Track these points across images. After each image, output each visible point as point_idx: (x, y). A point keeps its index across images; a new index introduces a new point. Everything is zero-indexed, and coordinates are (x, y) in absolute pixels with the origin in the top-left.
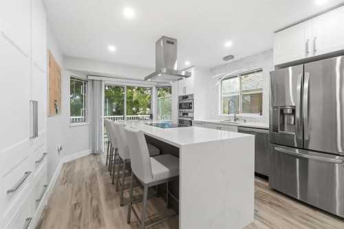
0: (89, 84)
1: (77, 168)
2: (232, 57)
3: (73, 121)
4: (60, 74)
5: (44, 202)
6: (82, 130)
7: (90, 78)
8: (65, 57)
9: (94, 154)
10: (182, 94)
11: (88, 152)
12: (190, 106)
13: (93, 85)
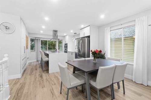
0: (36, 40)
1: (32, 64)
2: (76, 33)
3: (31, 51)
4: (28, 38)
5: (25, 67)
6: (34, 54)
7: (36, 38)
8: (29, 33)
9: (37, 61)
10: (65, 43)
11: (36, 60)
12: (67, 47)
13: (37, 41)
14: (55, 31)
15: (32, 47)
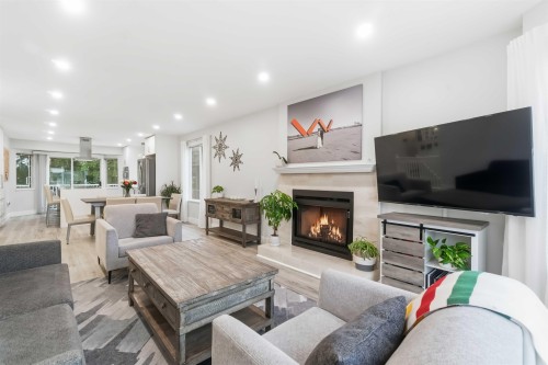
0: (34, 158)
3: (18, 188)
6: (27, 193)
7: (35, 152)
9: (39, 213)
11: (33, 212)
13: (38, 159)
14: (85, 140)
15: (23, 176)
